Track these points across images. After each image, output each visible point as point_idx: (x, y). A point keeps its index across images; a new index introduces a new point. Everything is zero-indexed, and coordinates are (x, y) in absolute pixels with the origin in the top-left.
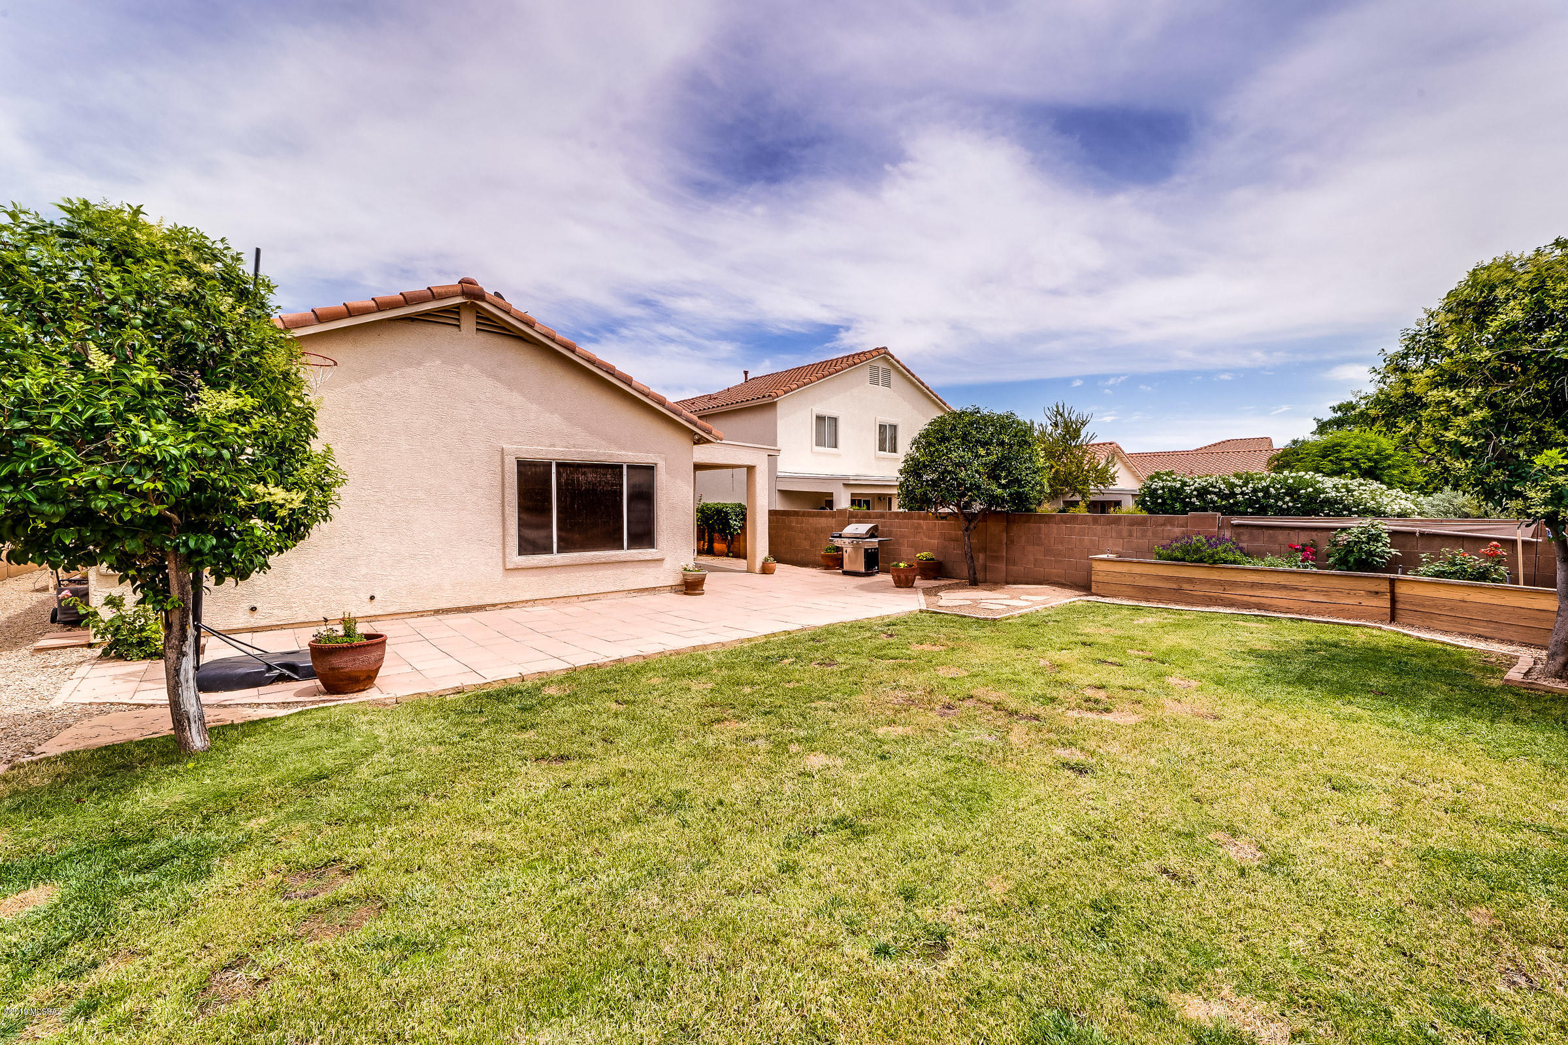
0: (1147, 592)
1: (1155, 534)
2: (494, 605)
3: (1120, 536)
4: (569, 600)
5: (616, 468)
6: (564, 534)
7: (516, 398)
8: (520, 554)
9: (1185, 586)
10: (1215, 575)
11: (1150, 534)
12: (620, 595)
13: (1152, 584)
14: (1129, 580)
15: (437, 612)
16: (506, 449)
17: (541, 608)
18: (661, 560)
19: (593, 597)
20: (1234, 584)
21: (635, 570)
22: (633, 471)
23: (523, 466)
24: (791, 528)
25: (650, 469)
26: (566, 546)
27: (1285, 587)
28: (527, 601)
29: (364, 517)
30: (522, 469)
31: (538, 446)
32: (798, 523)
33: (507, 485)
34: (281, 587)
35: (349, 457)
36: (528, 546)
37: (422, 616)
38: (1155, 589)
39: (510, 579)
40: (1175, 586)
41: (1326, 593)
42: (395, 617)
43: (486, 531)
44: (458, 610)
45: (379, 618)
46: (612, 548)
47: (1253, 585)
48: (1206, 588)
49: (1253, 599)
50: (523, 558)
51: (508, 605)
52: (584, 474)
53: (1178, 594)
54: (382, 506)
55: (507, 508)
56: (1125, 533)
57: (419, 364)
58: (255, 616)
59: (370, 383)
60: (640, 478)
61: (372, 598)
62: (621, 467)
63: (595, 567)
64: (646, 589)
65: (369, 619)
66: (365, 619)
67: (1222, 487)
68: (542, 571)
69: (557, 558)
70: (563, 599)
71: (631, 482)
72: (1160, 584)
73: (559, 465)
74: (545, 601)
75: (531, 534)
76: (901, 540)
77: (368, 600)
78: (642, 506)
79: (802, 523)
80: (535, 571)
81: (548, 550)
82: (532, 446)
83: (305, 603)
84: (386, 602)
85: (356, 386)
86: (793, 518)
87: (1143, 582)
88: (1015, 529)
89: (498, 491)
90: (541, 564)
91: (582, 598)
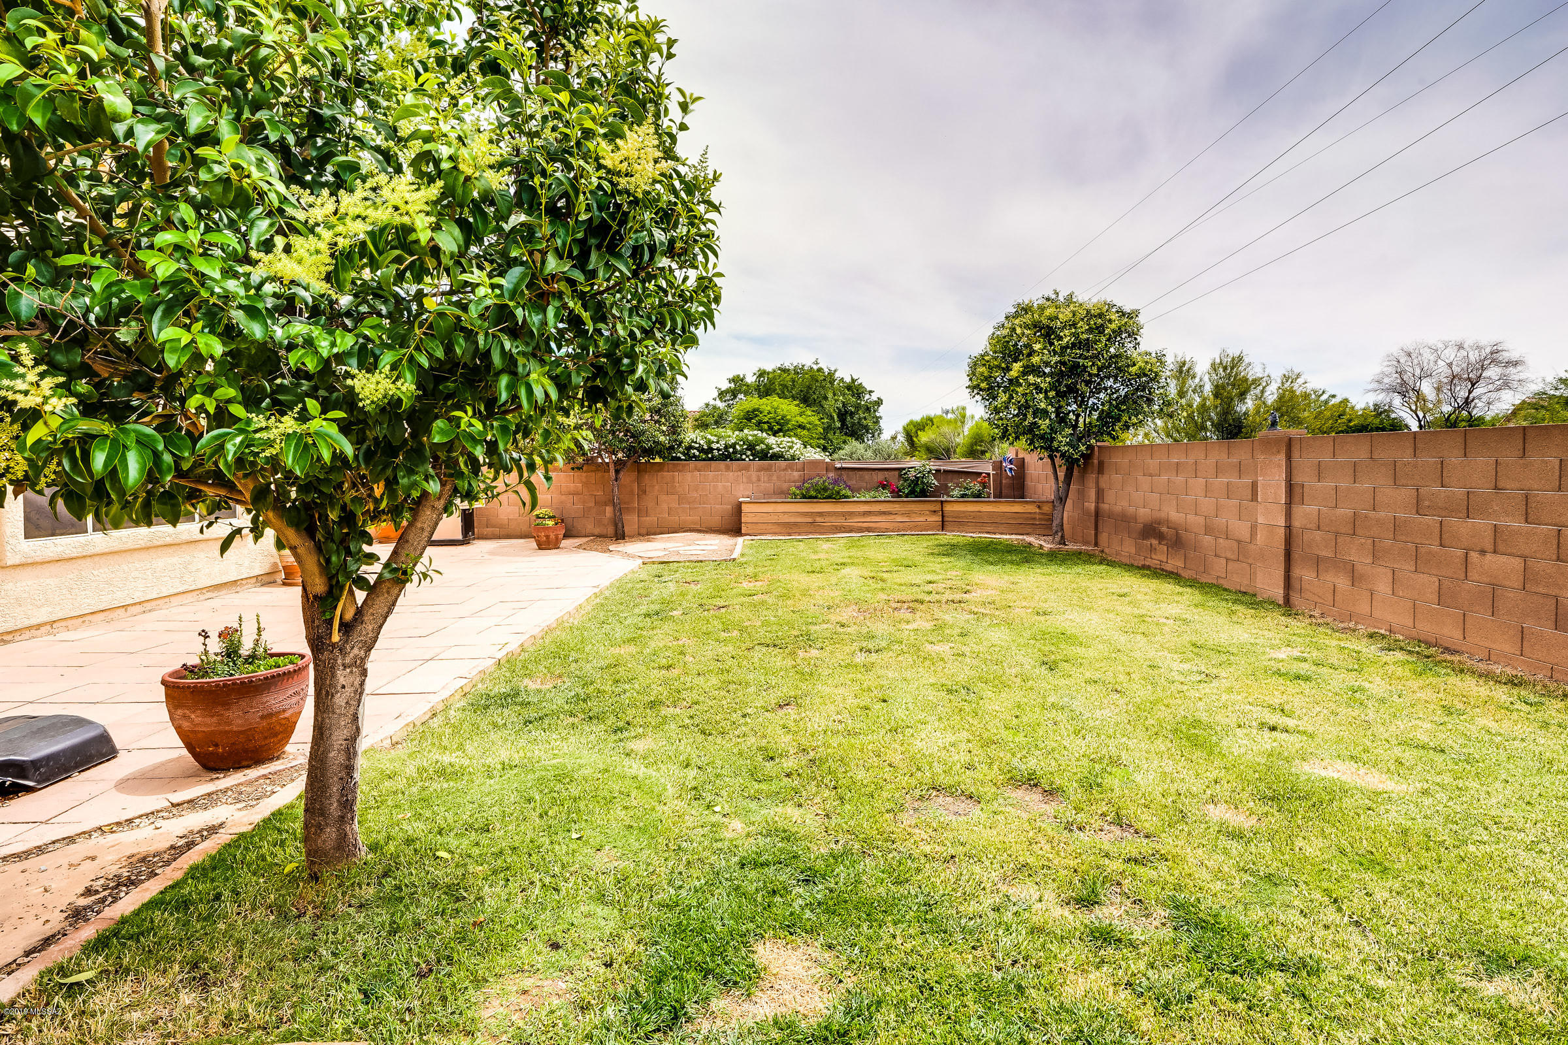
0: (789, 528)
1: (779, 478)
3: (750, 481)
8: (26, 538)
9: (818, 519)
10: (839, 508)
11: (775, 478)
12: (189, 597)
13: (793, 520)
14: (774, 519)
19: (148, 606)
20: (851, 514)
21: (212, 554)
27: (884, 513)
28: (38, 626)
38: (795, 524)
39: (11, 586)
40: (810, 520)
41: (908, 514)
47: (865, 514)
48: (832, 519)
49: (865, 525)
50: (33, 543)
53: (814, 527)
56: (754, 479)
67: (702, 442)
69: (93, 540)
70: (101, 616)
72: (799, 520)
74: (70, 623)
80: (52, 567)
81: (77, 525)
87: (786, 519)
88: (647, 479)
90: (65, 553)
91: (132, 610)
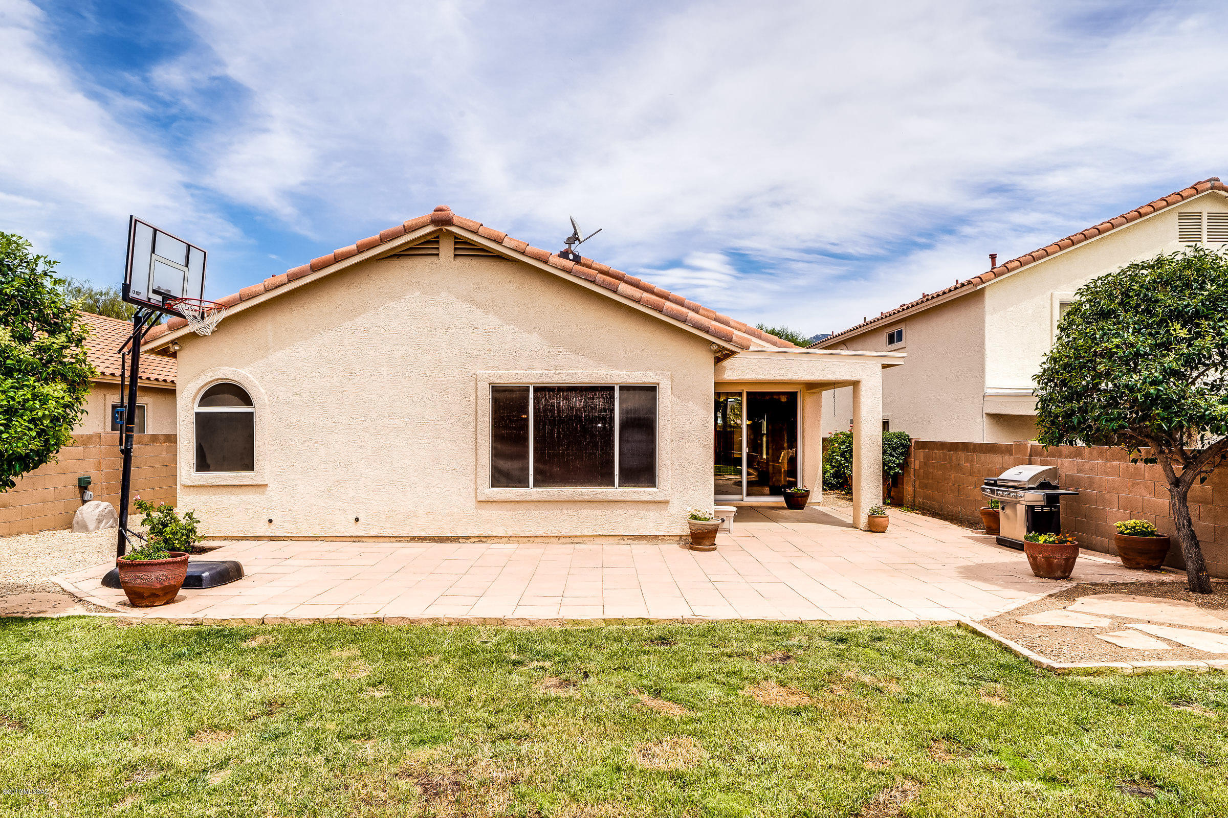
2: (468, 538)
4: (547, 540)
5: (606, 391)
6: (541, 466)
7: (493, 321)
8: (493, 485)
12: (611, 540)
15: (413, 539)
16: (478, 375)
17: (515, 546)
18: (666, 502)
19: (576, 540)
21: (630, 512)
22: (626, 394)
23: (498, 391)
24: (959, 469)
25: (651, 390)
26: (543, 479)
28: (501, 537)
29: (353, 444)
30: (498, 395)
31: (515, 370)
32: (967, 461)
33: (480, 412)
34: (290, 504)
35: (341, 389)
36: (501, 478)
37: (400, 541)
39: (483, 512)
42: (376, 540)
43: (460, 460)
44: (433, 539)
45: (364, 540)
46: (600, 484)
50: (496, 490)
51: (481, 539)
52: (566, 398)
54: (368, 434)
55: (479, 436)
57: (400, 297)
58: (272, 527)
59: (359, 320)
60: (637, 402)
61: (357, 520)
62: (612, 389)
63: (578, 505)
64: (645, 537)
65: (356, 539)
66: (352, 539)
68: (517, 505)
69: (532, 492)
71: (624, 406)
73: (537, 389)
74: (520, 539)
75: (505, 465)
76: (1107, 496)
77: (354, 521)
78: (637, 436)
79: (972, 461)
80: (509, 505)
81: (523, 483)
82: (508, 369)
83: (307, 519)
84: (369, 524)
85: (349, 324)
86: (962, 455)
89: (471, 419)
90: (514, 498)
